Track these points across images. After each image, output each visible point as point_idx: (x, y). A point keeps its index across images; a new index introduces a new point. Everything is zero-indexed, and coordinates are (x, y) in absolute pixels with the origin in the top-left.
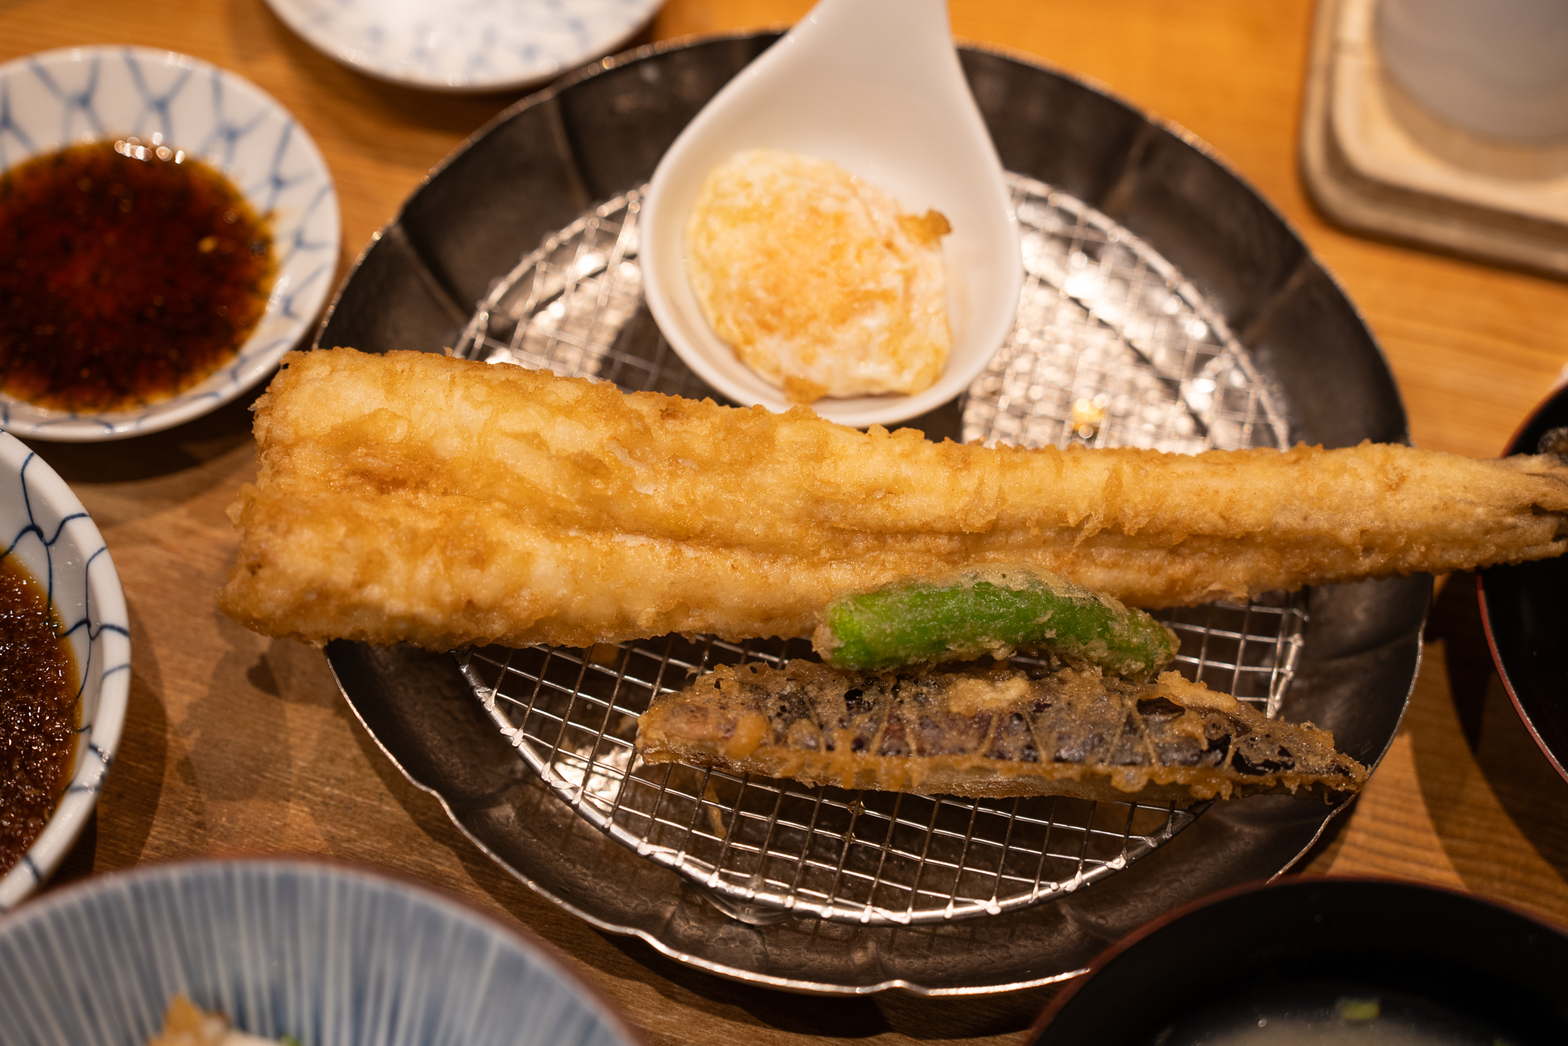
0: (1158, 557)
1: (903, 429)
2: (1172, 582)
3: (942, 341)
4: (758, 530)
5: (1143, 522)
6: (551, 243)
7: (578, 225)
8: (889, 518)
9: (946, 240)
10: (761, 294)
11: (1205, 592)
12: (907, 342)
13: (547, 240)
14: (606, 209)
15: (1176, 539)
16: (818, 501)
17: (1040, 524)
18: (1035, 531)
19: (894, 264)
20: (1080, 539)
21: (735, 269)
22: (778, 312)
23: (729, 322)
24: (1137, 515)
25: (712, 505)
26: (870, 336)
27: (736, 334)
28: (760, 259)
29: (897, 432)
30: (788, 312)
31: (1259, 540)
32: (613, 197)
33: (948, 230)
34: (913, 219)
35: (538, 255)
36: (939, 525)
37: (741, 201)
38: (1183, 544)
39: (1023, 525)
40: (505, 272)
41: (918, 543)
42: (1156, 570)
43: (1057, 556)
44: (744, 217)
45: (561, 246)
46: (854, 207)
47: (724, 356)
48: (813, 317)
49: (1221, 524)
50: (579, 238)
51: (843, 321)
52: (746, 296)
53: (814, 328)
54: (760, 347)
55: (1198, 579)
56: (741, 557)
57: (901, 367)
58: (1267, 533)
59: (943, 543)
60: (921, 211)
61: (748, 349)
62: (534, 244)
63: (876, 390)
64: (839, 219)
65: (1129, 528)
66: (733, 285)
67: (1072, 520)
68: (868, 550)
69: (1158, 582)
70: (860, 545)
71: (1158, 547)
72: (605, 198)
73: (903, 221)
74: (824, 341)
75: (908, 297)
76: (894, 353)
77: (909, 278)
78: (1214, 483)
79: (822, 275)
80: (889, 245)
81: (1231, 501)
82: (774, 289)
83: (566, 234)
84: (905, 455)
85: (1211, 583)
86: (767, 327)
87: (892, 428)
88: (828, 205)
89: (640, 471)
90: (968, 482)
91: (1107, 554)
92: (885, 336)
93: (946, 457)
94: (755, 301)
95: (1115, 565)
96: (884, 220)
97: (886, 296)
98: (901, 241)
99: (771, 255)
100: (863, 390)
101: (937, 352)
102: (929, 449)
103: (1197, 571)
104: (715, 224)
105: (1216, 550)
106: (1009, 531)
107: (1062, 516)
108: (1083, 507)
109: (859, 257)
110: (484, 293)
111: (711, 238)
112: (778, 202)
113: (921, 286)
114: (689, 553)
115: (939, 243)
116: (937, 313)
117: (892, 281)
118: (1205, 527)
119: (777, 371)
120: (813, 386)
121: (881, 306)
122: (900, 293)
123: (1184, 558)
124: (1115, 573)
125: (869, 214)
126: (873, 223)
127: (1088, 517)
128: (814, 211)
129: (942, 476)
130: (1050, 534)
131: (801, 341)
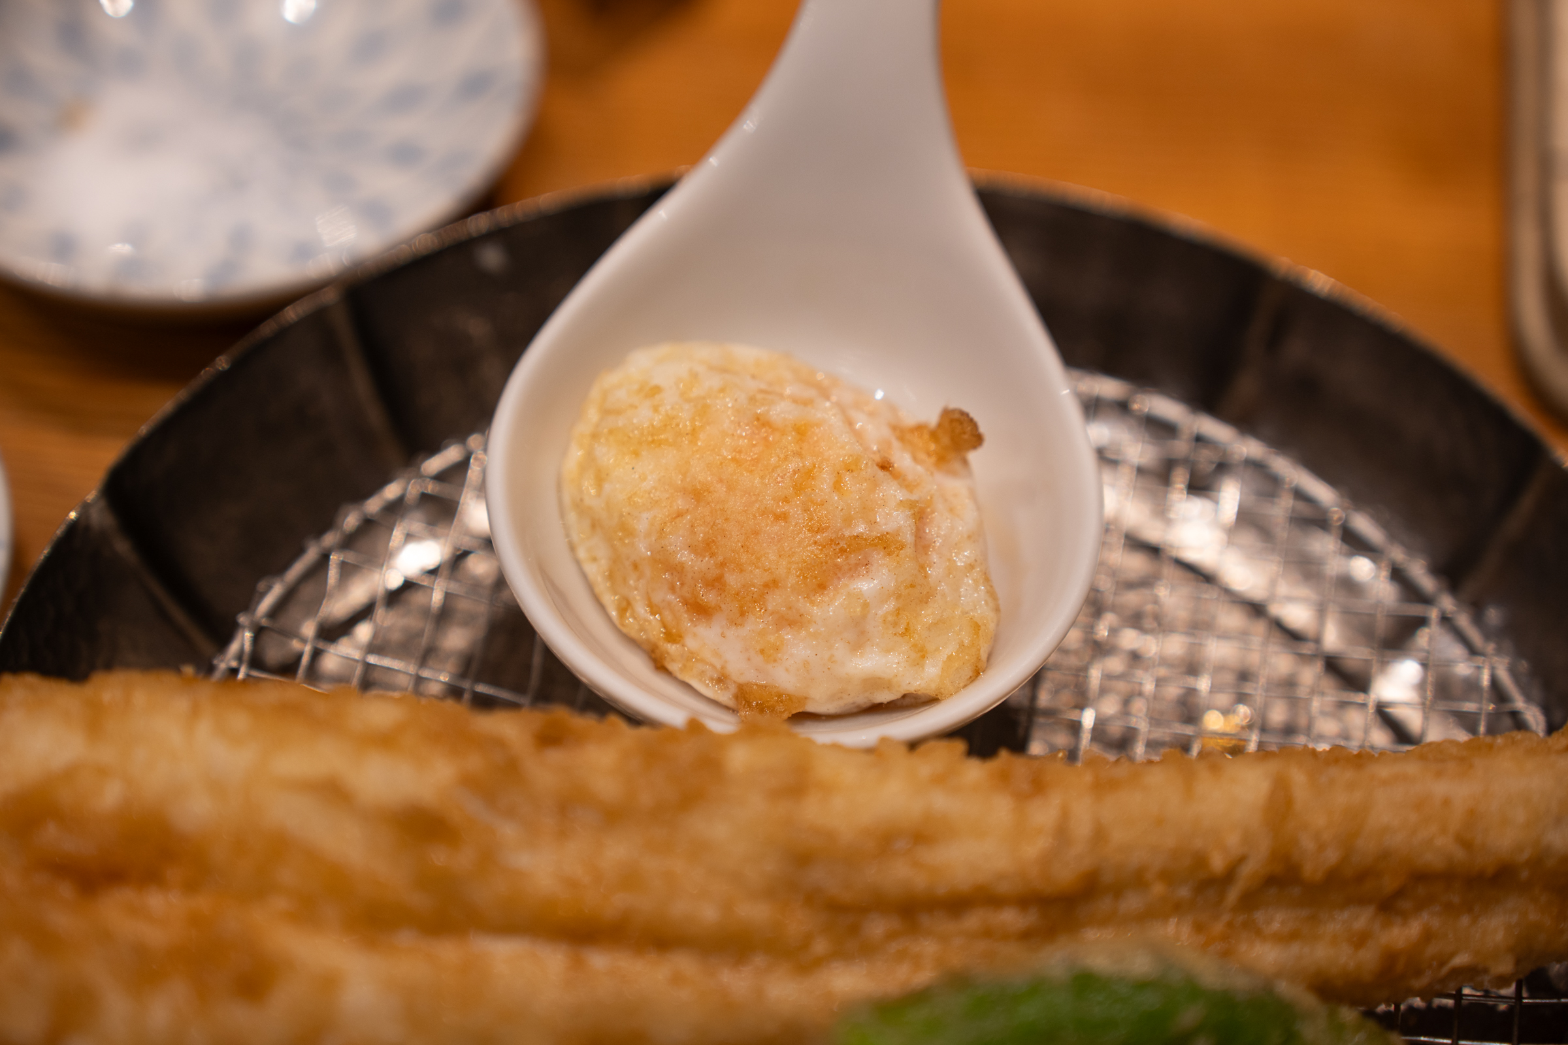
0: (1362, 918)
1: (932, 744)
2: (1390, 958)
3: (983, 611)
4: (709, 914)
5: (1332, 856)
6: (351, 520)
7: (392, 491)
8: (920, 881)
9: (974, 457)
10: (685, 557)
11: (1445, 970)
12: (928, 615)
13: (346, 516)
14: (435, 464)
15: (1389, 884)
16: (802, 859)
17: (1166, 876)
18: (1158, 889)
19: (893, 492)
20: (1233, 895)
21: (642, 523)
22: (716, 583)
23: (641, 610)
24: (1321, 847)
25: (630, 879)
26: (866, 606)
27: (653, 629)
28: (680, 503)
29: (923, 748)
30: (733, 580)
31: (1524, 874)
32: (446, 447)
33: (977, 440)
34: (920, 428)
35: (330, 539)
36: (1004, 888)
37: (644, 416)
38: (1400, 893)
39: (1138, 880)
40: (280, 570)
41: (973, 921)
42: (1360, 940)
43: (1199, 928)
44: (653, 440)
45: (368, 524)
46: (826, 413)
47: (637, 664)
48: (773, 584)
49: (1459, 854)
50: (395, 509)
51: (822, 587)
52: (664, 563)
53: (775, 601)
54: (691, 643)
55: (1432, 950)
56: (685, 963)
57: (921, 654)
58: (1536, 862)
59: (1010, 918)
60: (931, 416)
61: (672, 648)
62: (326, 523)
63: (884, 697)
64: (801, 431)
65: (1312, 869)
66: (643, 549)
67: (1218, 863)
68: (891, 936)
69: (1367, 959)
70: (877, 927)
71: (1362, 901)
72: (434, 449)
73: (903, 433)
74: (792, 621)
75: (922, 544)
76: (907, 632)
77: (920, 515)
78: (1441, 788)
79: (783, 517)
80: (885, 466)
81: (1472, 815)
82: (707, 547)
83: (373, 505)
84: (940, 780)
85: (1452, 955)
86: (701, 611)
87: (913, 745)
88: (781, 412)
89: (508, 831)
90: (1044, 814)
91: (1278, 920)
92: (891, 605)
93: (1004, 779)
94: (677, 570)
95: (1293, 936)
96: (875, 432)
97: (886, 543)
98: (903, 460)
99: (698, 494)
100: (862, 700)
101: (976, 627)
102: (975, 771)
103: (1428, 936)
104: (607, 455)
105: (1456, 899)
106: (1118, 890)
107: (1200, 861)
108: (1233, 840)
109: (837, 486)
110: (248, 603)
111: (600, 479)
112: (703, 410)
113: (940, 527)
114: (599, 960)
115: (965, 462)
116: (971, 567)
117: (895, 520)
118: (1432, 859)
119: (721, 679)
120: (782, 697)
121: (878, 558)
122: (908, 538)
123: (1405, 916)
124: (1295, 949)
125: (850, 423)
126: (858, 435)
127: (1242, 859)
128: (762, 422)
129: (1001, 809)
130: (1184, 892)
131: (754, 624)
